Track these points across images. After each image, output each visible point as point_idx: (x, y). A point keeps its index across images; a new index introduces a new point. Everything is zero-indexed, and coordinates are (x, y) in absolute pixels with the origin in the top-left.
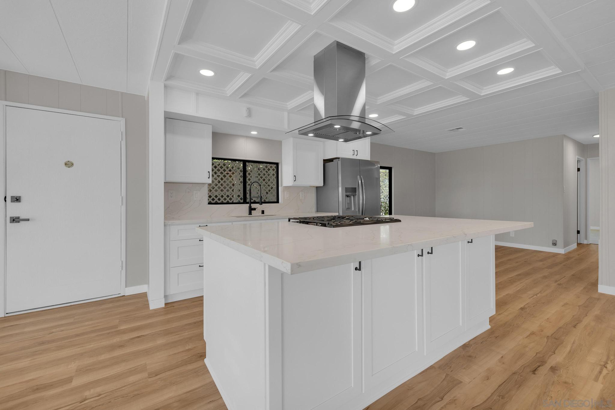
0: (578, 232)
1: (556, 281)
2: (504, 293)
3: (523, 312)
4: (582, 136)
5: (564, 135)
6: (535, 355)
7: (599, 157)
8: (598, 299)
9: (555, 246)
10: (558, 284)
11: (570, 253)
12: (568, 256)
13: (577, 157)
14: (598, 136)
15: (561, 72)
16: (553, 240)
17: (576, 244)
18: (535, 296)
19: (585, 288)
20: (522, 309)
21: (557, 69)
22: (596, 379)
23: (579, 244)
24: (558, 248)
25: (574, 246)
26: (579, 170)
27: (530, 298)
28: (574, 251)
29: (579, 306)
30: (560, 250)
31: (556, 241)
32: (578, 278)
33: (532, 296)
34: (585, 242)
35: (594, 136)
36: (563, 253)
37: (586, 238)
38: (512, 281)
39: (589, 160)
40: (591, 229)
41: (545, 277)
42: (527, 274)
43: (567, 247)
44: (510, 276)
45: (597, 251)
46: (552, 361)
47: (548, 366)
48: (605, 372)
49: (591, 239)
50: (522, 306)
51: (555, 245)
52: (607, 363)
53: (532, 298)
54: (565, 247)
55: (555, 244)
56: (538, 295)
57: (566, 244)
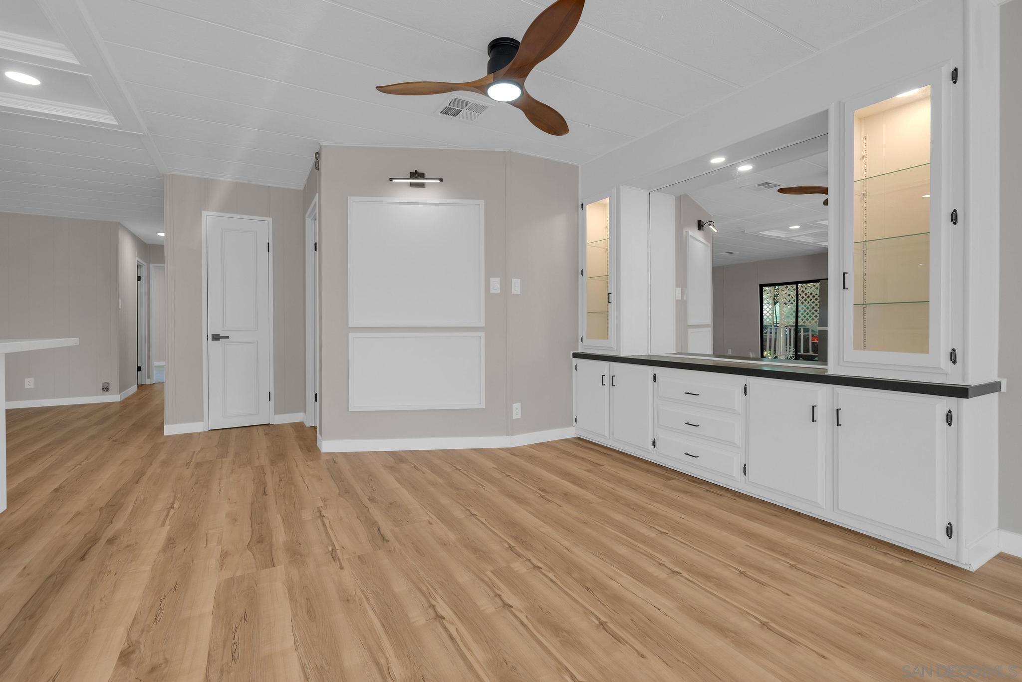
0: (139, 369)
1: (110, 438)
2: (19, 480)
3: (59, 494)
4: (144, 230)
5: (119, 223)
6: (83, 538)
7: (164, 263)
8: (164, 443)
9: (107, 393)
10: (113, 441)
11: (128, 399)
12: (125, 403)
13: (137, 259)
14: (162, 235)
15: (118, 124)
16: (103, 384)
17: (136, 385)
18: (79, 466)
19: (148, 436)
20: (56, 490)
21: (112, 117)
22: (163, 525)
23: (139, 386)
24: (110, 394)
25: (134, 389)
26: (139, 278)
27: (69, 471)
28: (134, 395)
29: (142, 458)
30: (114, 397)
31: (108, 384)
32: (138, 427)
33: (73, 467)
34: (148, 382)
35: (158, 234)
36: (119, 401)
37: (149, 377)
38: (33, 458)
39: (152, 266)
40: (155, 365)
41: (93, 437)
42: (62, 441)
43: (124, 391)
44: (30, 452)
45: (162, 391)
46: (109, 533)
47: (103, 541)
48: (172, 511)
49: (155, 378)
50: (56, 486)
51: (107, 391)
52: (174, 503)
53: (74, 470)
54: (121, 391)
55: (106, 389)
56: (83, 463)
57: (122, 388)
